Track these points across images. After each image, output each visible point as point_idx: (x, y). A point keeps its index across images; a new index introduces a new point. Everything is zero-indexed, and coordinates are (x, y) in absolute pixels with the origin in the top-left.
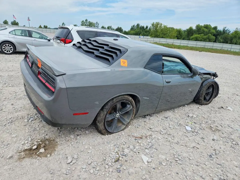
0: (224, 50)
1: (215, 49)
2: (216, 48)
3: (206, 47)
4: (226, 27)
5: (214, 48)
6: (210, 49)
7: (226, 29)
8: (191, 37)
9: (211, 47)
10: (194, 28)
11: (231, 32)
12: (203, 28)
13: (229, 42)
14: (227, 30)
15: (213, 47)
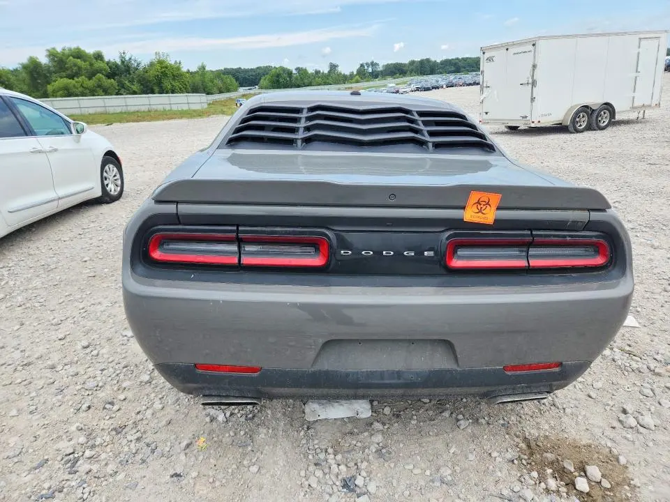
0: (156, 111)
1: (134, 112)
2: (136, 108)
3: (111, 110)
4: (124, 53)
5: (132, 109)
6: (121, 113)
7: (127, 58)
8: (50, 88)
9: (124, 109)
10: (44, 60)
11: (143, 65)
12: (71, 58)
13: (156, 89)
14: (130, 59)
15: (129, 108)
